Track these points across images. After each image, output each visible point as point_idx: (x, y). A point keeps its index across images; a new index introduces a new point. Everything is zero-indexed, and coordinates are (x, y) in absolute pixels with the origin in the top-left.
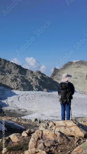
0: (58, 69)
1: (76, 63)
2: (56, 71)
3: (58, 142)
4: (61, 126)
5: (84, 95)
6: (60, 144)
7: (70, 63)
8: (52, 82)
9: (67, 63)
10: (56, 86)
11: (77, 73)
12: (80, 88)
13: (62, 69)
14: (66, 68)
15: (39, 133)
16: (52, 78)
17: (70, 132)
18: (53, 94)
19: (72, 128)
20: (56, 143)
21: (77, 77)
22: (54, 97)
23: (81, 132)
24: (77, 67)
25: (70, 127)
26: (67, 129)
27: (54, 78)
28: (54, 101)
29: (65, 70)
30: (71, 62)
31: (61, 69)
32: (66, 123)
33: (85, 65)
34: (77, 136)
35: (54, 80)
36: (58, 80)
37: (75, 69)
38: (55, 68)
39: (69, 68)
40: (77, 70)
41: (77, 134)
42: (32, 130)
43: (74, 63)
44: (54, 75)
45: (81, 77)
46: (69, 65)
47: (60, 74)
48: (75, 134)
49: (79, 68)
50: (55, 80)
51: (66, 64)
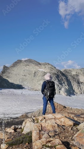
0: (8, 67)
1: (25, 61)
2: (5, 69)
3: (57, 132)
4: (51, 119)
5: (32, 91)
6: (60, 133)
7: (19, 62)
8: (2, 80)
9: (17, 61)
10: (6, 83)
11: (26, 71)
12: (28, 84)
13: (12, 66)
14: (16, 66)
15: (39, 126)
16: (1, 75)
17: (60, 123)
18: (3, 92)
19: (61, 119)
20: (56, 133)
21: (26, 75)
22: (4, 95)
23: (70, 121)
24: (26, 65)
25: (59, 118)
26: (57, 121)
27: (3, 76)
28: (4, 98)
29: (15, 68)
30: (20, 60)
31: (10, 67)
32: (55, 116)
33: (33, 64)
34: (67, 125)
35: (3, 77)
36: (8, 77)
37: (24, 66)
38: (4, 66)
39: (18, 66)
40: (26, 68)
41: (67, 124)
42: (16, 126)
43: (23, 61)
44: (3, 72)
45: (29, 74)
46: (18, 63)
47: (10, 72)
48: (65, 124)
49: (28, 66)
50: (5, 77)
51: (15, 62)
